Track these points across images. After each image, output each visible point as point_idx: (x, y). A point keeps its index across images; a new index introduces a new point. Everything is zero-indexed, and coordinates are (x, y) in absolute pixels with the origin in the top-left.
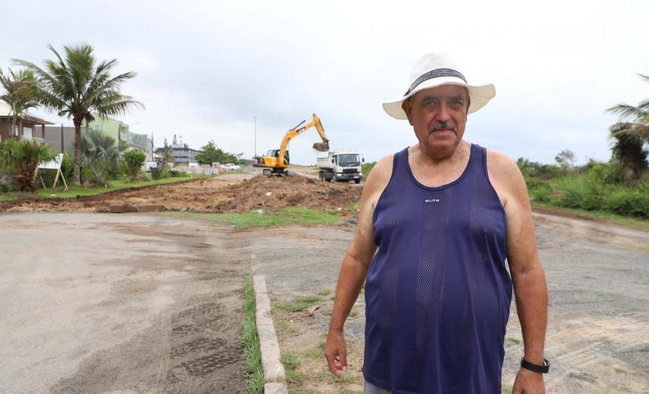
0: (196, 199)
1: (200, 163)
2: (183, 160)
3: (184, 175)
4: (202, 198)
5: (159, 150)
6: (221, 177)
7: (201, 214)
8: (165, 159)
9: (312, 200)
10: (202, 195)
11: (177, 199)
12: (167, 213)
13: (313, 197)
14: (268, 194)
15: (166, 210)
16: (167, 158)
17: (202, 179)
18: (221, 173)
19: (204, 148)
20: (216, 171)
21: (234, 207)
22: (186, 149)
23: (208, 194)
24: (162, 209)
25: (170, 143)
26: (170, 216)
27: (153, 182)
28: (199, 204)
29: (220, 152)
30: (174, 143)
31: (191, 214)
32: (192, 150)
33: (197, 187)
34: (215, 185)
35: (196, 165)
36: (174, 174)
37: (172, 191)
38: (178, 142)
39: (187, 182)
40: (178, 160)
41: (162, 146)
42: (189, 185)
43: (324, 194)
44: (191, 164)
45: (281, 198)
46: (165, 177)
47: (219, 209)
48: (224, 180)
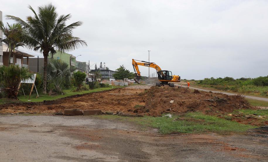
0: (119, 104)
1: (116, 79)
2: (106, 77)
3: (108, 86)
4: (123, 102)
5: (92, 71)
6: (130, 88)
7: (128, 118)
8: (95, 77)
9: (205, 107)
10: (122, 100)
11: (107, 104)
12: (103, 116)
13: (206, 104)
14: (172, 102)
15: (103, 113)
16: (97, 76)
17: (119, 89)
18: (129, 85)
19: (118, 69)
20: (127, 84)
21: (148, 111)
22: (107, 70)
23: (126, 100)
24: (100, 113)
25: (98, 67)
26: (106, 119)
27: (90, 91)
28: (121, 107)
29: (127, 71)
30: (101, 67)
31: (121, 117)
32: (111, 71)
33: (117, 94)
34: (128, 93)
35: (114, 80)
36: (102, 86)
37: (102, 97)
38: (103, 67)
39: (110, 90)
40: (103, 77)
41: (94, 69)
42: (112, 93)
43: (212, 102)
44: (111, 79)
45: (181, 105)
46: (97, 87)
47: (137, 112)
48: (132, 90)
